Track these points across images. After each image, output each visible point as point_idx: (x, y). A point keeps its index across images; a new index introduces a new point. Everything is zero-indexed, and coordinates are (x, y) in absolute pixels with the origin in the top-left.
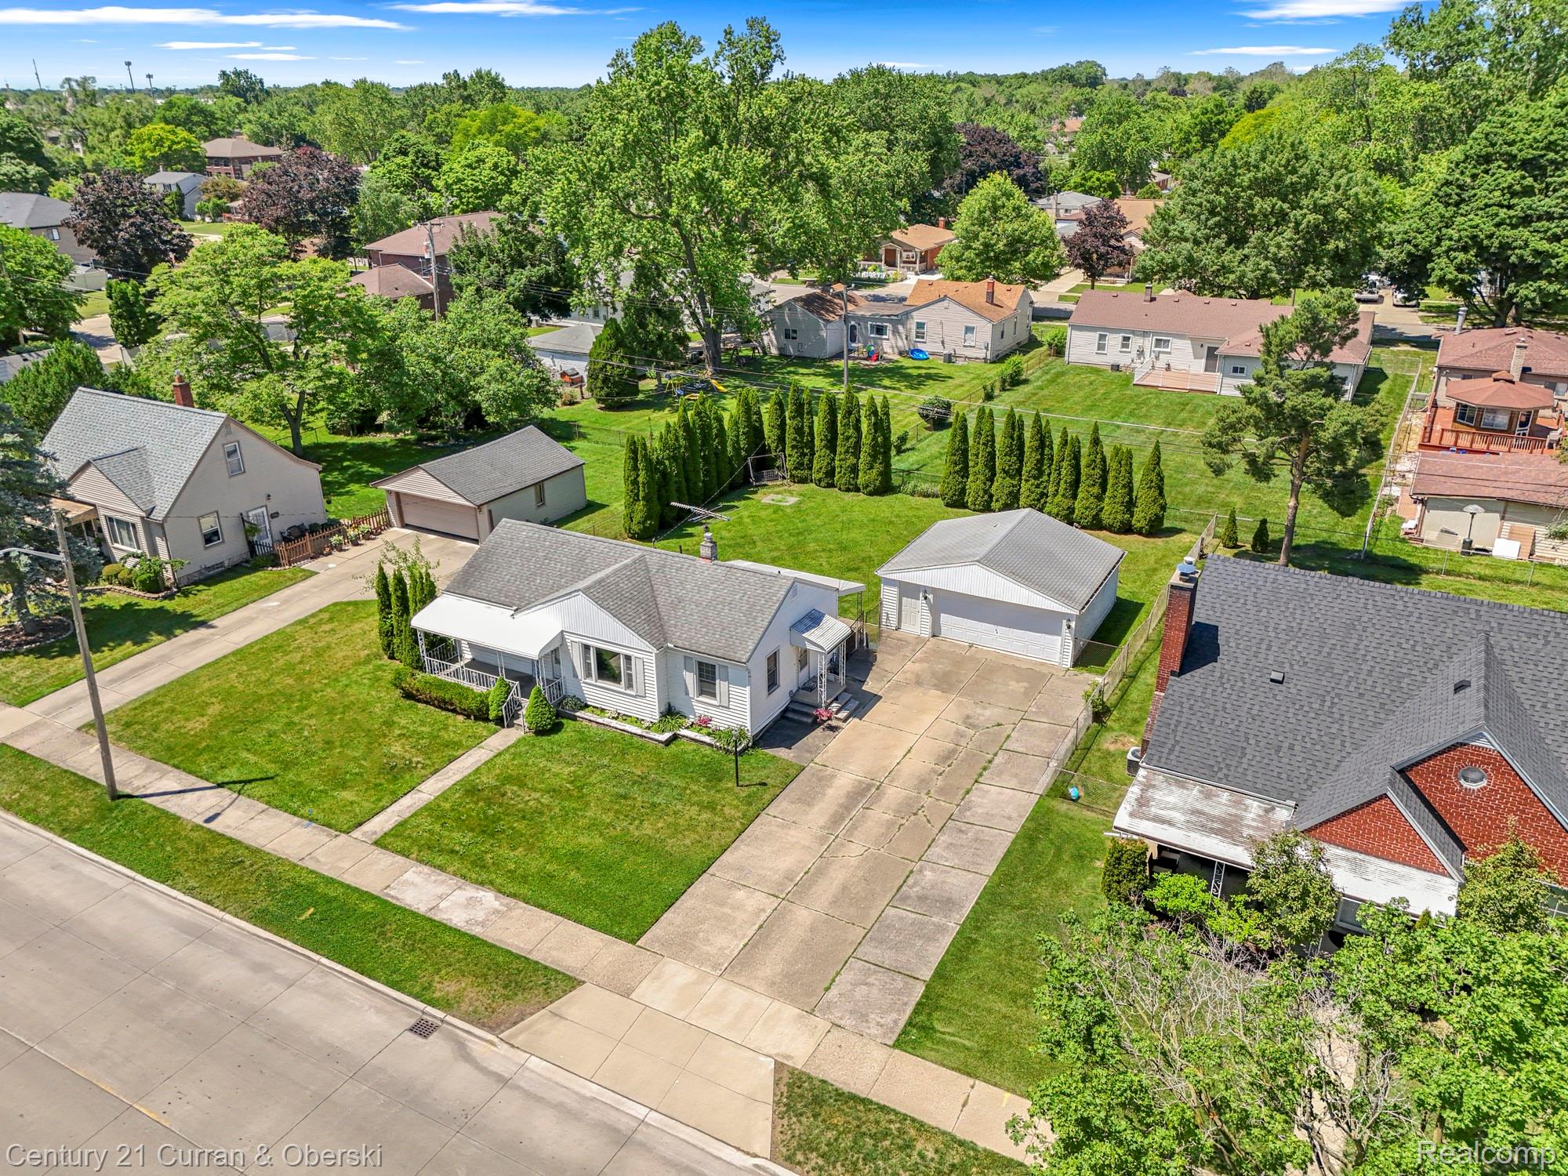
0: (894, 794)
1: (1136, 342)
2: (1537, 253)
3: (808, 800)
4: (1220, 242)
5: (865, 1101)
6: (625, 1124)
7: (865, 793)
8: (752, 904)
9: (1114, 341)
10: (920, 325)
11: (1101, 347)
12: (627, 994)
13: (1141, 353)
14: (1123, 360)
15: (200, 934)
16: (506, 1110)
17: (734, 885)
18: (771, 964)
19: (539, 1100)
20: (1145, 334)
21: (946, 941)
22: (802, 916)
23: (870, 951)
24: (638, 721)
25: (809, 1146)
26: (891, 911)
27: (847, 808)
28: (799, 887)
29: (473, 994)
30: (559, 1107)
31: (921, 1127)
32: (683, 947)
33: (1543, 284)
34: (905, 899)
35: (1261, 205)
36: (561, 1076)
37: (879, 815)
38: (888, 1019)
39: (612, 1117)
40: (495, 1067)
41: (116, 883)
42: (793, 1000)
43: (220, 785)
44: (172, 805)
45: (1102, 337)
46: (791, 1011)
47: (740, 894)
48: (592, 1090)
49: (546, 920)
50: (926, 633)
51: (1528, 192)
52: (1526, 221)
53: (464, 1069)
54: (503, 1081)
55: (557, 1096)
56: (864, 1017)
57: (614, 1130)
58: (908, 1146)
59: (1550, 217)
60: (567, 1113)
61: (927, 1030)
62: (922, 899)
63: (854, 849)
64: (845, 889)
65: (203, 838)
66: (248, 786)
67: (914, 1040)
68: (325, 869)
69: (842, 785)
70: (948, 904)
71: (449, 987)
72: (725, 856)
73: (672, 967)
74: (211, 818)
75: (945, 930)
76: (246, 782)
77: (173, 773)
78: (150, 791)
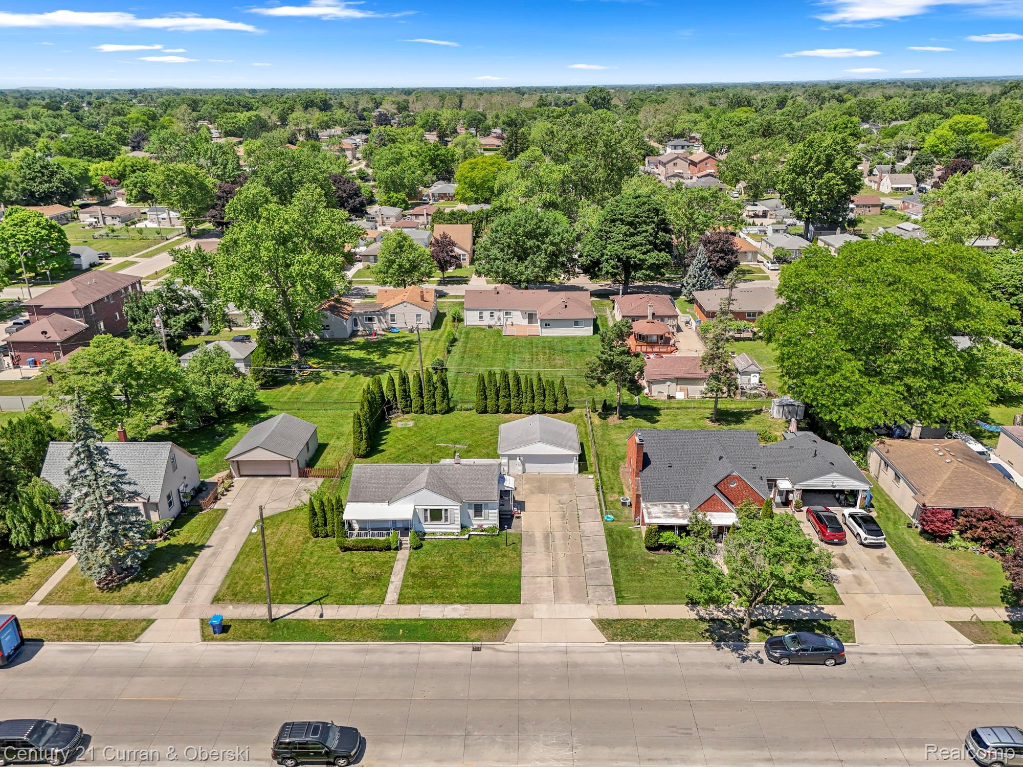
0: (558, 534)
1: (496, 314)
2: (640, 260)
3: (532, 544)
4: (515, 261)
5: (621, 620)
6: (562, 649)
7: (547, 536)
8: (545, 581)
9: (486, 314)
10: (392, 316)
11: (481, 317)
12: (532, 617)
13: (499, 319)
14: (492, 323)
15: (367, 651)
16: (524, 658)
17: (533, 578)
18: (566, 594)
19: (533, 652)
20: (500, 310)
21: (610, 572)
22: (563, 579)
23: (590, 582)
24: (453, 534)
25: (615, 635)
26: (587, 570)
27: (547, 543)
28: (554, 572)
29: (484, 634)
30: (539, 652)
31: (640, 620)
32: (536, 599)
33: (644, 271)
34: (588, 565)
35: (530, 243)
36: (533, 645)
37: (559, 542)
38: (610, 598)
39: (557, 649)
40: (511, 650)
41: (312, 647)
42: (580, 603)
43: (309, 604)
44: (296, 616)
45: (481, 313)
46: (583, 606)
47: (537, 579)
48: (545, 644)
49: (487, 607)
50: (520, 472)
51: (632, 235)
52: (633, 246)
53: (501, 654)
54: (518, 652)
55: (537, 649)
56: (603, 600)
57: (560, 651)
58: (640, 626)
59: (641, 245)
60: (544, 652)
61: (622, 597)
62: (593, 563)
63: (561, 555)
64: (568, 568)
65: (327, 623)
66: (322, 601)
67: (620, 599)
68: (389, 617)
69: (539, 536)
70: (602, 562)
71: (474, 635)
72: (523, 570)
73: (538, 606)
74: (321, 616)
75: (607, 570)
76: (319, 600)
77: (282, 606)
78: (281, 615)
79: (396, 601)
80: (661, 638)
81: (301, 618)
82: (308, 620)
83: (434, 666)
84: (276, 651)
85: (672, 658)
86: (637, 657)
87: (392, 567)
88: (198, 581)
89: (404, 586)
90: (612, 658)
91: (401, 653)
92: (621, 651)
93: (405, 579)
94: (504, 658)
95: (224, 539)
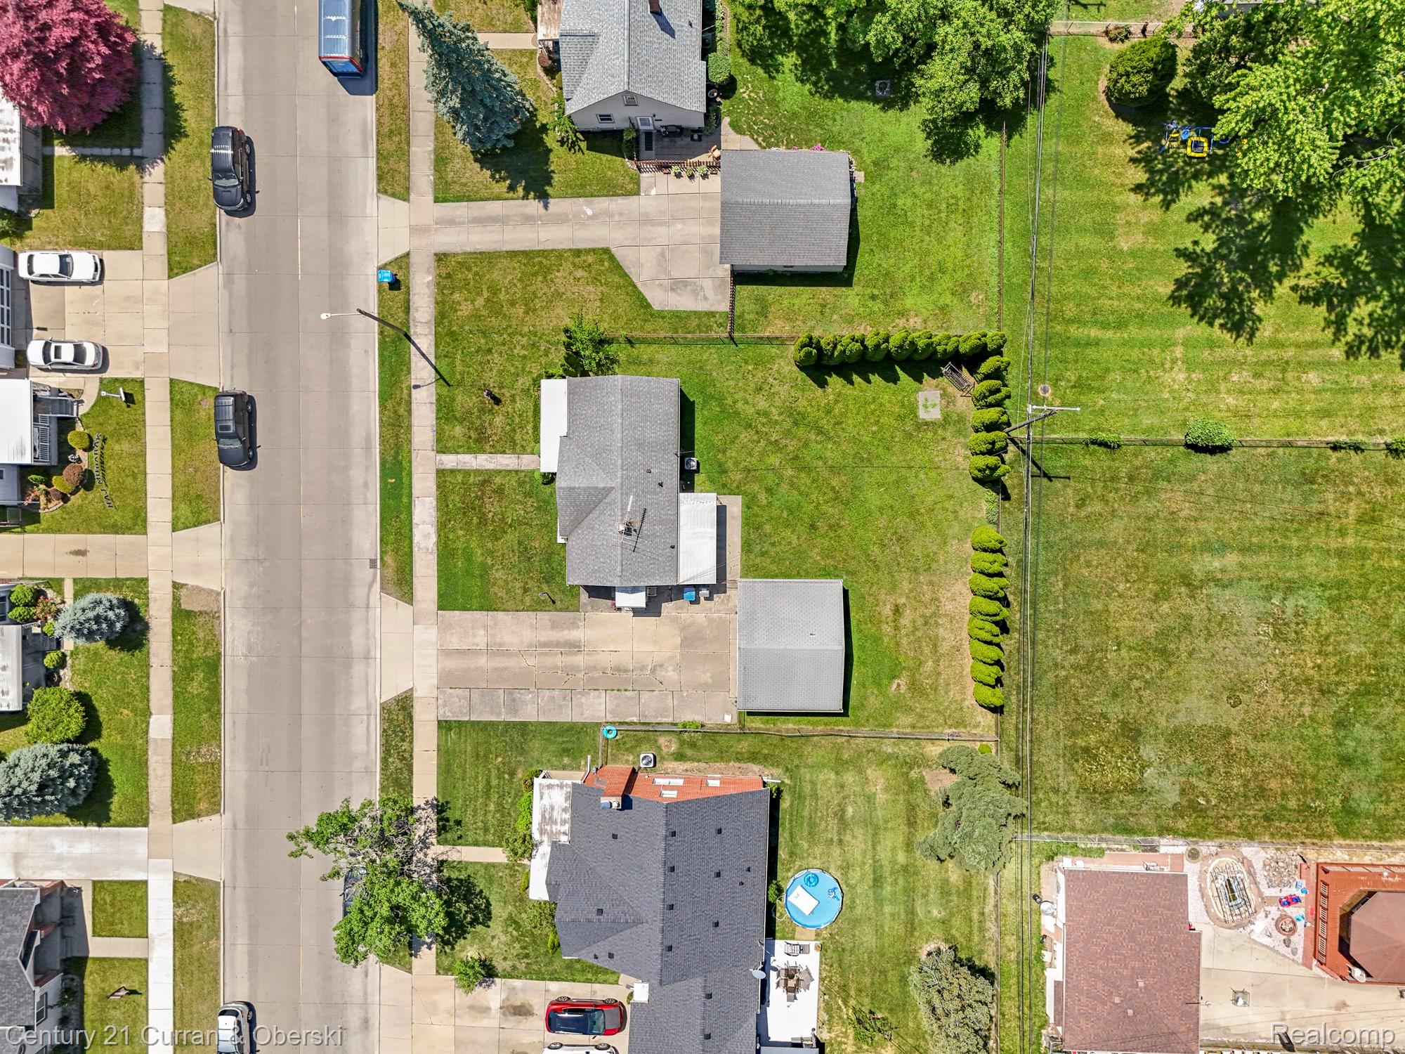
0: (579, 660)
3: (554, 626)
5: (412, 722)
6: (372, 654)
7: (574, 647)
8: (480, 639)
12: (414, 623)
15: (368, 448)
16: (357, 615)
17: (486, 627)
18: (452, 664)
19: (367, 623)
21: (494, 719)
22: (482, 661)
23: (476, 695)
25: (390, 712)
26: (501, 692)
27: (558, 644)
28: (495, 651)
29: (390, 572)
30: (368, 630)
31: (411, 742)
32: (444, 628)
34: (511, 694)
36: (378, 623)
37: (559, 661)
38: (448, 714)
39: (372, 649)
40: (371, 599)
42: (440, 679)
43: (437, 371)
44: (415, 358)
46: (435, 682)
47: (482, 632)
48: (378, 636)
49: (433, 571)
53: (365, 590)
54: (368, 607)
55: (371, 627)
56: (444, 706)
57: (369, 652)
58: (403, 740)
60: (367, 635)
61: (450, 729)
62: (514, 700)
63: (532, 661)
64: (506, 669)
65: (405, 396)
66: (441, 381)
67: (444, 726)
68: (414, 464)
69: (575, 634)
70: (515, 711)
71: (389, 559)
72: (500, 615)
73: (434, 630)
74: (416, 387)
75: (499, 714)
76: (442, 377)
77: (432, 338)
78: (416, 341)
79: (441, 467)
80: (384, 761)
81: (413, 365)
82: (409, 373)
83: (346, 522)
84: (366, 352)
85: (358, 765)
86: (359, 731)
87: (504, 452)
88: (476, 221)
89: (467, 473)
90: (358, 703)
91: (366, 485)
92: (369, 715)
93: (478, 472)
94: (359, 593)
95: (562, 219)
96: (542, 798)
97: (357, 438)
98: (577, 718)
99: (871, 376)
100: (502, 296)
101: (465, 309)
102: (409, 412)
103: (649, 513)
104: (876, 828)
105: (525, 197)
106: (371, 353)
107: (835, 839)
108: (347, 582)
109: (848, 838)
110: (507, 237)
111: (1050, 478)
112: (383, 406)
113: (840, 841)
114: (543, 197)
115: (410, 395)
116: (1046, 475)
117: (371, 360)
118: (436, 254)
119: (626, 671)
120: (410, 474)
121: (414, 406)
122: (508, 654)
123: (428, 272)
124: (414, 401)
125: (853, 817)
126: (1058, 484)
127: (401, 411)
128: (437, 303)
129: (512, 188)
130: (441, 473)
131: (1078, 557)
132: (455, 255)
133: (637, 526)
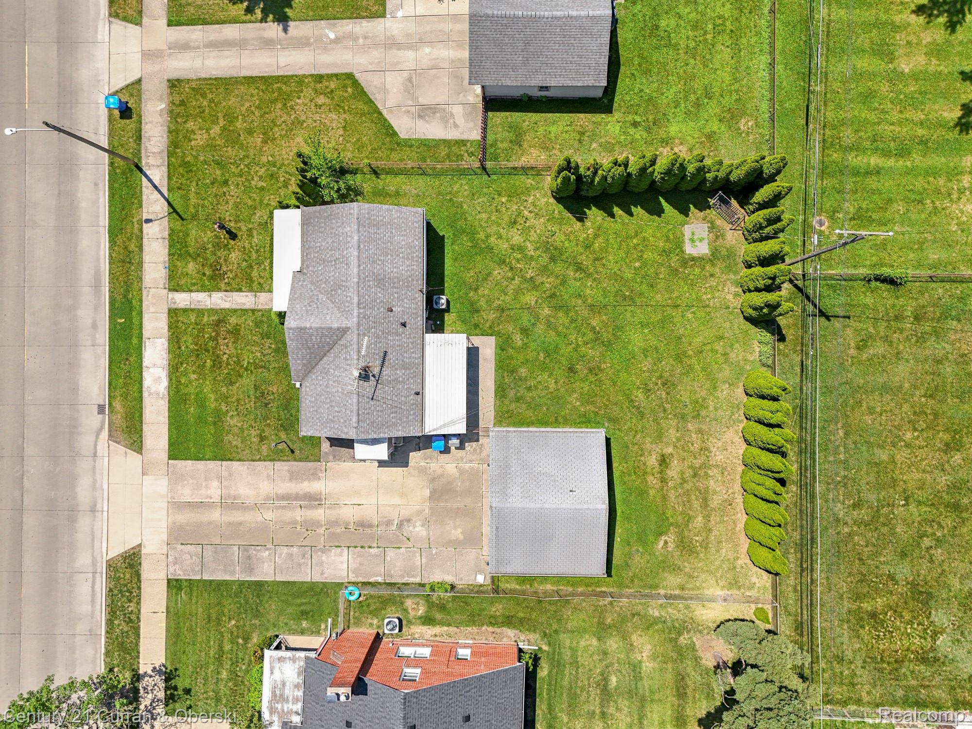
0: (319, 514)
3: (294, 477)
5: (139, 581)
6: (99, 507)
7: (314, 500)
8: (214, 491)
12: (143, 474)
15: (97, 286)
16: (84, 465)
17: (220, 478)
18: (183, 518)
19: (94, 472)
21: (227, 578)
22: (216, 515)
23: (209, 551)
25: (116, 570)
26: (236, 548)
27: (297, 497)
28: (230, 504)
29: (118, 418)
30: (95, 480)
31: (139, 603)
32: (175, 479)
34: (246, 550)
36: (105, 473)
37: (298, 515)
38: (179, 572)
39: (99, 501)
40: (99, 448)
42: (170, 535)
43: (169, 201)
46: (164, 537)
47: (216, 484)
48: (105, 487)
49: (163, 417)
53: (92, 437)
54: (95, 455)
55: (98, 477)
56: (175, 563)
57: (95, 504)
58: (130, 601)
60: (94, 486)
61: (180, 589)
62: (249, 557)
63: (269, 515)
64: (240, 523)
65: (136, 231)
66: (174, 215)
67: (174, 585)
68: (145, 303)
69: (316, 486)
70: (250, 570)
71: (118, 405)
72: (235, 464)
73: (164, 481)
74: (148, 221)
75: (233, 573)
76: (175, 211)
77: (165, 169)
78: (148, 173)
79: (174, 306)
80: (110, 623)
81: (144, 197)
82: (141, 206)
83: (73, 365)
84: (96, 184)
85: (82, 627)
86: (83, 589)
87: (240, 290)
88: (212, 45)
89: (200, 312)
90: (83, 560)
91: (94, 326)
92: (94, 573)
93: (212, 311)
94: (85, 441)
95: (303, 43)
96: (272, 673)
97: (86, 274)
98: (317, 578)
99: (633, 209)
100: (239, 124)
101: (200, 139)
102: (141, 247)
103: (390, 356)
104: (643, 699)
105: (264, 20)
106: (101, 186)
107: (598, 711)
108: (73, 429)
109: (611, 710)
110: (245, 61)
111: (828, 318)
112: (113, 242)
113: (603, 715)
114: (283, 19)
115: (141, 231)
116: (822, 314)
117: (101, 193)
118: (169, 81)
119: (370, 526)
120: (140, 313)
121: (145, 241)
122: (244, 507)
123: (161, 99)
124: (145, 236)
125: (616, 688)
126: (837, 324)
127: (132, 247)
128: (170, 132)
129: (249, 10)
130: (173, 313)
131: (859, 403)
132: (188, 81)
133: (376, 371)
